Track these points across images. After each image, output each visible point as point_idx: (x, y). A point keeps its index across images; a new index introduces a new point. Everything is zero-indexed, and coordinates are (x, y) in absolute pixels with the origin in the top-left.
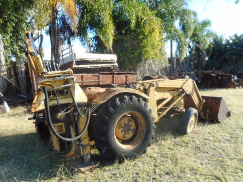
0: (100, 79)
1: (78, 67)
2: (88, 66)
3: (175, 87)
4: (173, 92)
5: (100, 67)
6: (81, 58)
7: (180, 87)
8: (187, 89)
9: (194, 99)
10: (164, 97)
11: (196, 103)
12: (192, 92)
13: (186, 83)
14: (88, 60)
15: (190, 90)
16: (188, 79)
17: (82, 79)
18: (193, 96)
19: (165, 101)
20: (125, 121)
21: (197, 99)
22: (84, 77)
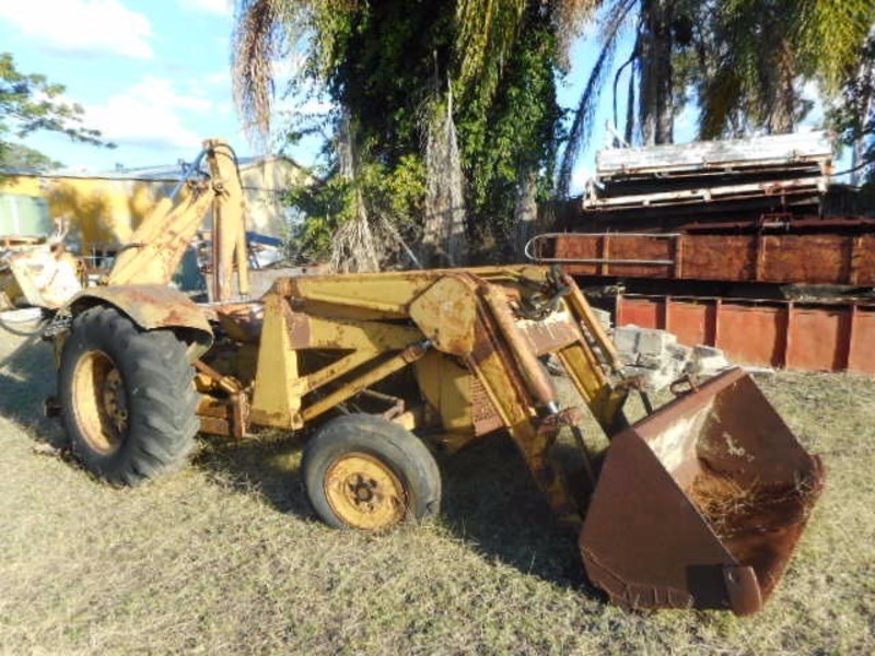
0: (680, 255)
1: (604, 206)
2: (646, 199)
3: (372, 305)
4: (384, 328)
5: (707, 198)
6: (620, 167)
7: (395, 308)
8: (436, 325)
9: (494, 391)
10: (339, 343)
11: (507, 415)
12: (474, 347)
13: (427, 294)
14: (653, 174)
15: (457, 329)
16: (444, 276)
17: (600, 255)
18: (484, 368)
19: (344, 361)
20: (114, 376)
21: (512, 393)
22: (607, 244)
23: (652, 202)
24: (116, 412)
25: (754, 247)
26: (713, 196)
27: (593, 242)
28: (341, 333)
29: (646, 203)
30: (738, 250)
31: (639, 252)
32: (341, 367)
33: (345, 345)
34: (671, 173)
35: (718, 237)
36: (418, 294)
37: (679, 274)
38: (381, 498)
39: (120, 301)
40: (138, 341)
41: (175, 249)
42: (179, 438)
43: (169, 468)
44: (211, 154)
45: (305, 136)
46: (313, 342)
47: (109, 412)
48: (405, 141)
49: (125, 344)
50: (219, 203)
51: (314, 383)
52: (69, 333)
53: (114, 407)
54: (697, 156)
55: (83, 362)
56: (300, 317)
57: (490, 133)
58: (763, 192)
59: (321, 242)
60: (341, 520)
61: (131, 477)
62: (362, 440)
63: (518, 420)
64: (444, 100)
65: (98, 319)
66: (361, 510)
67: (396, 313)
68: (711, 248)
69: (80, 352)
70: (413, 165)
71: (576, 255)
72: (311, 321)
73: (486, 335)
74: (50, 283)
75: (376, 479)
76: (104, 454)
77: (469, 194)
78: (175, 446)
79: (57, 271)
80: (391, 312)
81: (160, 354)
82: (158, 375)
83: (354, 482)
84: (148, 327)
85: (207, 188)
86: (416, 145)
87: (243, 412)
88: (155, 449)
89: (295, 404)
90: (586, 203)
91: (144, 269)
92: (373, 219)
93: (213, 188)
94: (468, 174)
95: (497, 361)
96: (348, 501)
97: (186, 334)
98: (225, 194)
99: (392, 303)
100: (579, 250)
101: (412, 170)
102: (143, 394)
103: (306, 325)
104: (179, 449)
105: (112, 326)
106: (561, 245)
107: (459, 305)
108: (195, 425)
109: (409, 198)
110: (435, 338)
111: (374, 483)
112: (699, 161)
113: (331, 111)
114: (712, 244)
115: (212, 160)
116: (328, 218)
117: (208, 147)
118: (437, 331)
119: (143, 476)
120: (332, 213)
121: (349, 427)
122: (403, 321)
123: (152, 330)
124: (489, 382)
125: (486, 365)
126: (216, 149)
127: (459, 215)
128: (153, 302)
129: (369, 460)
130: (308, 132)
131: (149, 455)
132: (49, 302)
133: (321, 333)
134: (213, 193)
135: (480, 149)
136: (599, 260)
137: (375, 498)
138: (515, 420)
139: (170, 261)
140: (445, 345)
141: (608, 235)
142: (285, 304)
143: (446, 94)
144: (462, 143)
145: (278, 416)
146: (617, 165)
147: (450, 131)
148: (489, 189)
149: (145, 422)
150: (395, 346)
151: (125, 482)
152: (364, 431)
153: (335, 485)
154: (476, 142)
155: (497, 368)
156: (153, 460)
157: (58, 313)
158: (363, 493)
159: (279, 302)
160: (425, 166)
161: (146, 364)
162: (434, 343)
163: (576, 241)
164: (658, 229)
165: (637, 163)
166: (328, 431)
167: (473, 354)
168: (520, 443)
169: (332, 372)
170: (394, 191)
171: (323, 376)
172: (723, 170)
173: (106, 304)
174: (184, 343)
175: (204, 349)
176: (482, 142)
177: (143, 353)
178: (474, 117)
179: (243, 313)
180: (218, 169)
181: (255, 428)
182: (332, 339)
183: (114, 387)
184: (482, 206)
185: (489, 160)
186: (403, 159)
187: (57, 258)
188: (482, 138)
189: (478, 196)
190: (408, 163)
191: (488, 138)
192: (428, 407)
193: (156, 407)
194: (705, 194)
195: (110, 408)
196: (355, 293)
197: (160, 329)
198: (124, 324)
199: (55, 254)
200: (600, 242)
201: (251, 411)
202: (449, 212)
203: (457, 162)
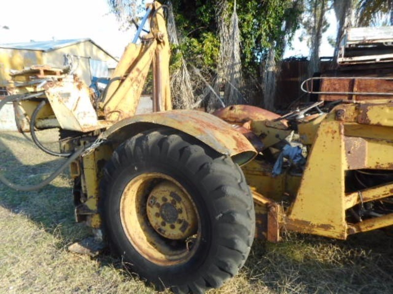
1: (350, 62)
2: (378, 58)
6: (362, 39)
14: (382, 43)
17: (351, 89)
22: (356, 83)
23: (381, 60)
27: (347, 83)
29: (378, 60)
31: (377, 87)
41: (139, 82)
46: (367, 164)
50: (159, 49)
51: (364, 198)
56: (357, 142)
69: (133, 174)
70: (212, 39)
71: (335, 90)
72: (367, 143)
74: (75, 109)
76: (160, 264)
86: (213, 27)
90: (339, 60)
93: (156, 39)
100: (337, 86)
101: (211, 41)
102: (229, 220)
103: (362, 150)
106: (326, 83)
109: (212, 57)
127: (238, 68)
133: (381, 156)
134: (157, 42)
135: (249, 30)
136: (352, 93)
141: (357, 78)
144: (240, 26)
146: (361, 37)
147: (235, 20)
154: (248, 26)
160: (219, 39)
163: (336, 82)
165: (374, 36)
170: (204, 53)
178: (247, 12)
185: (253, 37)
186: (204, 35)
189: (247, 57)
190: (209, 37)
200: (352, 83)
201: (287, 220)
202: (232, 67)
203: (238, 38)
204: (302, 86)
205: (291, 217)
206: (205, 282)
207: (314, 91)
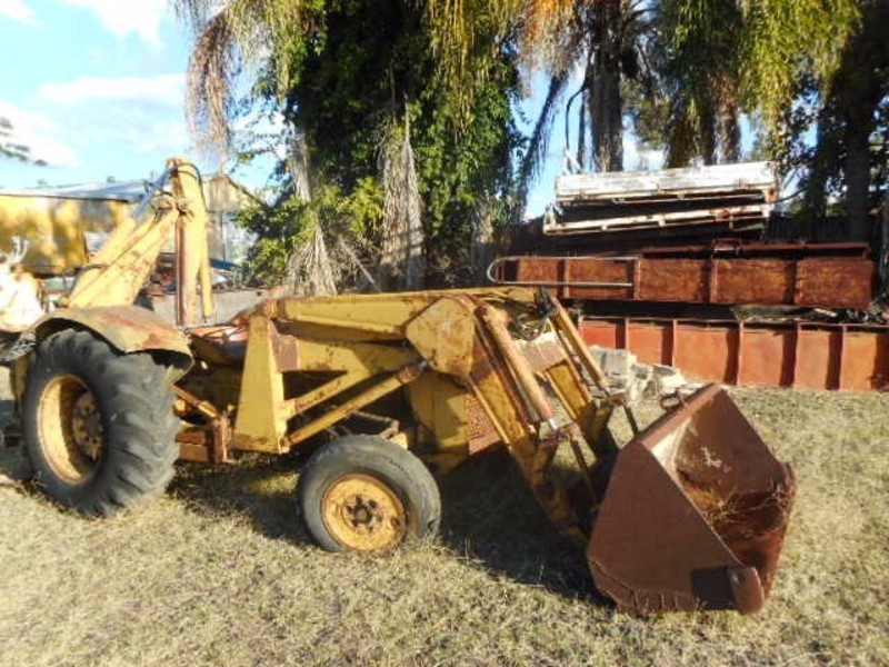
0: (638, 278)
1: (563, 231)
2: (604, 224)
3: (366, 326)
4: (377, 350)
5: (662, 224)
6: (578, 193)
7: (391, 329)
8: (434, 347)
9: (493, 409)
10: (329, 364)
11: (507, 433)
12: (473, 367)
13: (423, 315)
14: (610, 200)
15: (456, 351)
16: (442, 297)
17: (561, 276)
18: (484, 388)
19: (334, 383)
20: (85, 402)
21: (513, 412)
22: (568, 267)
23: (610, 227)
24: (87, 439)
25: (707, 270)
26: (667, 222)
27: (554, 266)
28: (331, 354)
29: (604, 228)
30: (692, 272)
31: (599, 275)
32: (330, 389)
33: (335, 366)
34: (627, 199)
35: (673, 261)
36: (415, 315)
37: (636, 297)
38: (380, 519)
39: (95, 324)
40: (116, 365)
41: (138, 271)
42: (159, 465)
43: (147, 496)
44: (175, 173)
45: (257, 156)
46: (300, 365)
47: (78, 440)
48: (361, 163)
49: (102, 368)
50: (182, 223)
51: (301, 406)
52: (33, 357)
53: (84, 435)
54: (652, 182)
55: (51, 387)
56: (287, 340)
57: (447, 157)
58: (712, 218)
59: (275, 264)
60: (339, 542)
61: (107, 508)
62: (362, 462)
63: (518, 437)
64: (401, 123)
65: (70, 342)
66: (359, 533)
67: (393, 334)
68: (668, 271)
69: (48, 377)
70: (371, 189)
71: (537, 278)
72: (298, 343)
73: (485, 355)
74: (10, 305)
75: (377, 500)
76: (73, 483)
77: (427, 216)
78: (155, 473)
79: (16, 293)
80: (386, 333)
81: (141, 379)
82: (139, 400)
83: (353, 504)
84: (128, 351)
85: (170, 208)
86: (373, 168)
87: (225, 435)
88: (134, 477)
89: (281, 427)
90: (546, 228)
91: (106, 291)
92: (330, 242)
93: (178, 209)
94: (426, 197)
95: (496, 379)
96: (346, 523)
97: (163, 357)
98: (189, 215)
99: (389, 325)
100: (540, 272)
101: (370, 193)
102: (122, 420)
103: (293, 348)
104: (158, 477)
105: (86, 349)
106: (523, 267)
107: (457, 326)
108: (174, 452)
109: (367, 220)
110: (432, 358)
111: (373, 504)
112: (654, 187)
113: (283, 132)
114: (668, 267)
115: (177, 180)
116: (283, 240)
117: (171, 165)
118: (434, 352)
119: (122, 505)
120: (288, 235)
121: (349, 448)
122: (398, 342)
123: (130, 353)
124: (488, 401)
125: (486, 385)
126: (180, 169)
127: (418, 238)
128: (130, 324)
129: (368, 481)
130: (261, 152)
131: (127, 483)
132: (8, 325)
133: (309, 355)
134: (178, 213)
135: (438, 172)
136: (561, 283)
137: (374, 520)
138: (514, 437)
139: (134, 281)
140: (442, 365)
141: (568, 258)
142: (271, 326)
143: (403, 118)
144: (420, 166)
145: (263, 440)
146: (576, 191)
147: (408, 154)
148: (445, 214)
149: (124, 449)
150: (388, 367)
151: (99, 513)
152: (365, 452)
153: (333, 507)
154: (434, 166)
155: (497, 387)
156: (132, 488)
157: (22, 337)
158: (362, 514)
159: (266, 324)
160: (383, 189)
161: (125, 389)
162: (431, 364)
163: (537, 264)
164: (613, 252)
165: (596, 189)
166: (328, 452)
167: (471, 374)
168: (520, 459)
169: (322, 394)
170: (352, 214)
171: (310, 399)
172: (675, 196)
173: (79, 327)
174: (162, 367)
175: (181, 373)
176: (440, 166)
177: (123, 377)
178: (431, 141)
179: (215, 335)
180: (181, 188)
181: (237, 452)
182: (321, 361)
183: (84, 412)
184: (440, 229)
185: (446, 183)
186: (360, 181)
187: (18, 279)
188: (439, 162)
189: (435, 219)
190: (365, 186)
191: (444, 162)
192: (421, 428)
193: (136, 432)
194: (660, 219)
195: (80, 436)
196: (349, 315)
197: (138, 352)
198: (101, 347)
199: (14, 275)
200: (561, 267)
201: (233, 435)
202: (407, 234)
203: (414, 185)
204: (488, 272)
205: (237, 431)
206: (107, 498)
207: (506, 279)
